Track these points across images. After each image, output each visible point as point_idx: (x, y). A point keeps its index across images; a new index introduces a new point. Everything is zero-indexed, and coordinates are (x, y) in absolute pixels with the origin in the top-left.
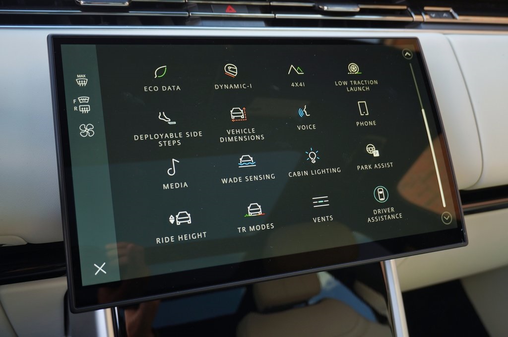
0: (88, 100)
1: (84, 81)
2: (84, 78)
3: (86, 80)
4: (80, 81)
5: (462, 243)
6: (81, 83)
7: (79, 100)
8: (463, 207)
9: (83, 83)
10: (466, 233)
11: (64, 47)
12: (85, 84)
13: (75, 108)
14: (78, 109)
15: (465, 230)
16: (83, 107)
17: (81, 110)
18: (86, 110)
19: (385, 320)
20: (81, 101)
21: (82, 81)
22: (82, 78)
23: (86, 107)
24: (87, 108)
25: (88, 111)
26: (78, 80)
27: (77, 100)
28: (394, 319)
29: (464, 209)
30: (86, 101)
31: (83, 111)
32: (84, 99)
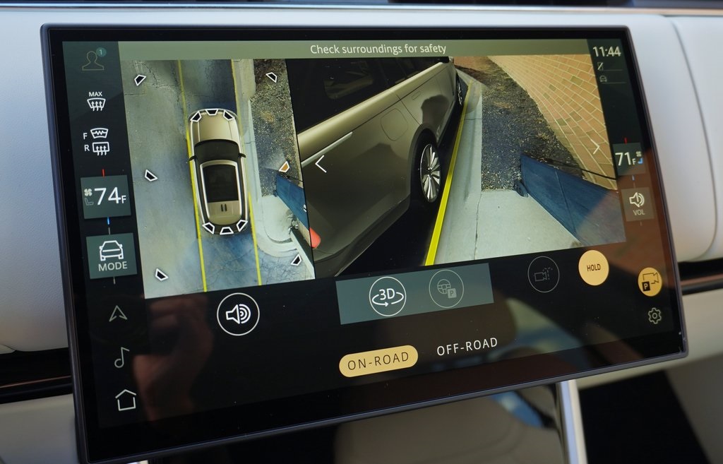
0: (106, 133)
1: (100, 103)
2: (100, 97)
3: (102, 101)
4: (93, 103)
5: (680, 354)
6: (95, 105)
7: (93, 134)
9: (98, 105)
10: (686, 339)
11: (67, 46)
12: (102, 107)
13: (86, 147)
14: (91, 148)
15: (684, 334)
16: (99, 145)
17: (95, 150)
18: (102, 150)
20: (96, 135)
21: (97, 103)
22: (97, 97)
23: (103, 145)
24: (105, 147)
25: (105, 151)
26: (91, 101)
27: (89, 134)
30: (104, 135)
31: (98, 151)
32: (100, 132)
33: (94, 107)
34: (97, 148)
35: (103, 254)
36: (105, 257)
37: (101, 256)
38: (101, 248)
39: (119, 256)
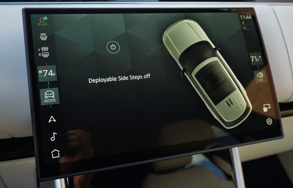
0: (48, 49)
1: (45, 37)
2: (45, 35)
3: (46, 37)
4: (42, 38)
5: (280, 137)
6: (43, 38)
7: (42, 49)
8: (281, 113)
9: (44, 38)
10: (283, 131)
11: (32, 16)
12: (46, 39)
13: (40, 55)
14: (41, 55)
15: (282, 129)
16: (45, 54)
17: (43, 55)
18: (46, 56)
19: (231, 178)
20: (43, 50)
21: (44, 37)
22: (44, 35)
23: (46, 54)
24: (47, 54)
25: (47, 56)
26: (41, 37)
27: (41, 50)
28: (236, 177)
29: (281, 114)
30: (47, 50)
31: (44, 56)
32: (45, 49)
33: (43, 39)
34: (44, 55)
35: (46, 96)
36: (47, 97)
37: (46, 97)
38: (45, 93)
39: (52, 96)
